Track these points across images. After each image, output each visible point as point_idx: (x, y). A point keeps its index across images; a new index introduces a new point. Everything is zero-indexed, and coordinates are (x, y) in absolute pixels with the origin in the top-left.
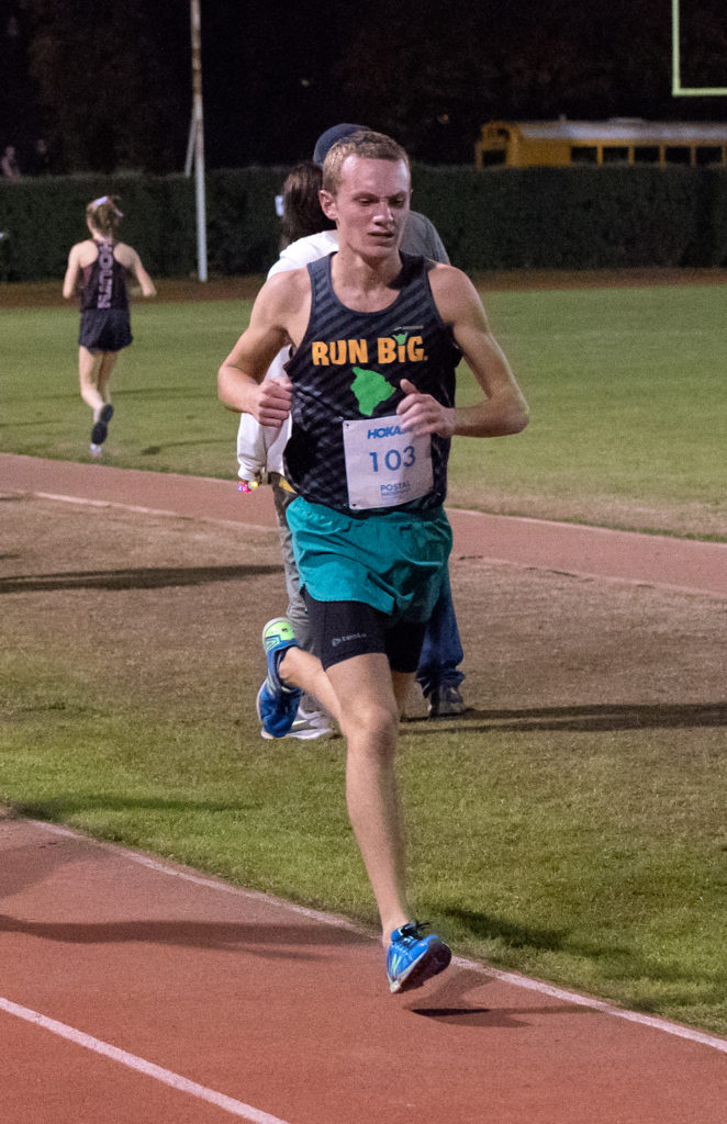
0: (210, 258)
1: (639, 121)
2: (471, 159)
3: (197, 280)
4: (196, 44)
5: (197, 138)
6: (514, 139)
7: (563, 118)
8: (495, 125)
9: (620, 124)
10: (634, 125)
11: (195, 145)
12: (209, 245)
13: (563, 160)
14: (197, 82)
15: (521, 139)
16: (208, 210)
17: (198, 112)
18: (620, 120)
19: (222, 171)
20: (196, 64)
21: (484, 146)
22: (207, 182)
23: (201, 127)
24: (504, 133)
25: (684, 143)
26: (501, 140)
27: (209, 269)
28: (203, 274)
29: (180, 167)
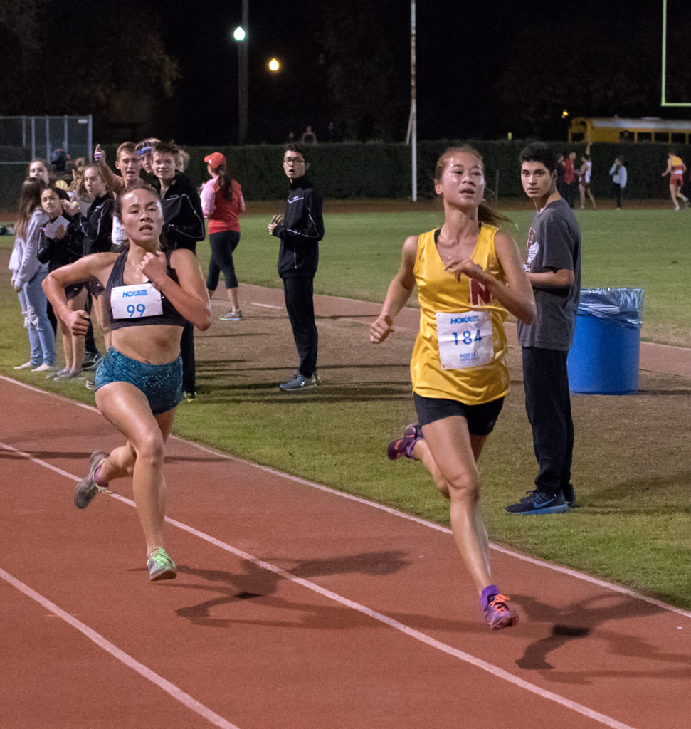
0: (418, 189)
1: (657, 119)
2: (565, 139)
3: (411, 201)
4: (413, 72)
5: (413, 123)
6: (589, 128)
7: (616, 116)
8: (580, 119)
9: (646, 120)
10: (656, 121)
11: (412, 126)
12: (418, 181)
13: (615, 139)
14: (413, 92)
15: (592, 128)
16: (418, 163)
17: (414, 110)
18: (648, 118)
19: (425, 141)
20: (413, 83)
21: (574, 130)
22: (417, 147)
23: (415, 117)
24: (583, 124)
25: (683, 132)
26: (582, 128)
27: (418, 195)
28: (415, 198)
29: (404, 139)
